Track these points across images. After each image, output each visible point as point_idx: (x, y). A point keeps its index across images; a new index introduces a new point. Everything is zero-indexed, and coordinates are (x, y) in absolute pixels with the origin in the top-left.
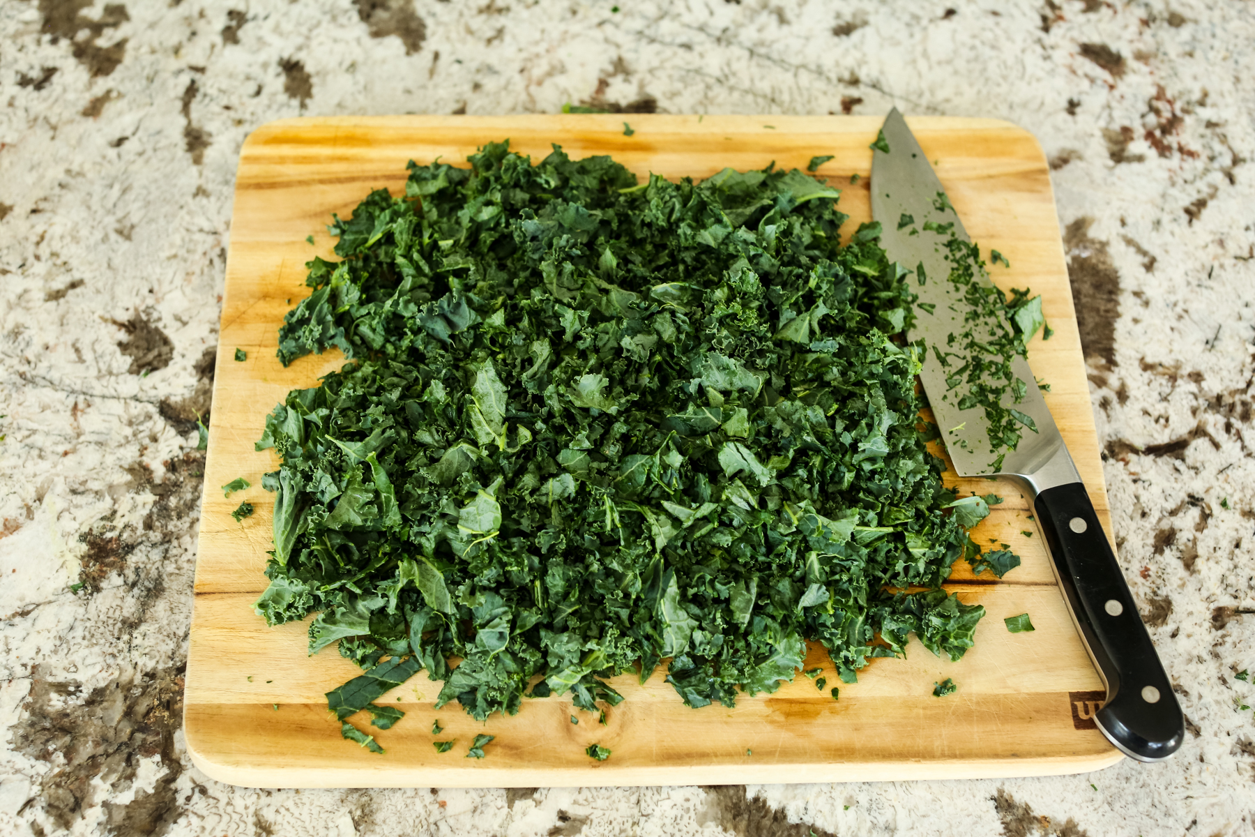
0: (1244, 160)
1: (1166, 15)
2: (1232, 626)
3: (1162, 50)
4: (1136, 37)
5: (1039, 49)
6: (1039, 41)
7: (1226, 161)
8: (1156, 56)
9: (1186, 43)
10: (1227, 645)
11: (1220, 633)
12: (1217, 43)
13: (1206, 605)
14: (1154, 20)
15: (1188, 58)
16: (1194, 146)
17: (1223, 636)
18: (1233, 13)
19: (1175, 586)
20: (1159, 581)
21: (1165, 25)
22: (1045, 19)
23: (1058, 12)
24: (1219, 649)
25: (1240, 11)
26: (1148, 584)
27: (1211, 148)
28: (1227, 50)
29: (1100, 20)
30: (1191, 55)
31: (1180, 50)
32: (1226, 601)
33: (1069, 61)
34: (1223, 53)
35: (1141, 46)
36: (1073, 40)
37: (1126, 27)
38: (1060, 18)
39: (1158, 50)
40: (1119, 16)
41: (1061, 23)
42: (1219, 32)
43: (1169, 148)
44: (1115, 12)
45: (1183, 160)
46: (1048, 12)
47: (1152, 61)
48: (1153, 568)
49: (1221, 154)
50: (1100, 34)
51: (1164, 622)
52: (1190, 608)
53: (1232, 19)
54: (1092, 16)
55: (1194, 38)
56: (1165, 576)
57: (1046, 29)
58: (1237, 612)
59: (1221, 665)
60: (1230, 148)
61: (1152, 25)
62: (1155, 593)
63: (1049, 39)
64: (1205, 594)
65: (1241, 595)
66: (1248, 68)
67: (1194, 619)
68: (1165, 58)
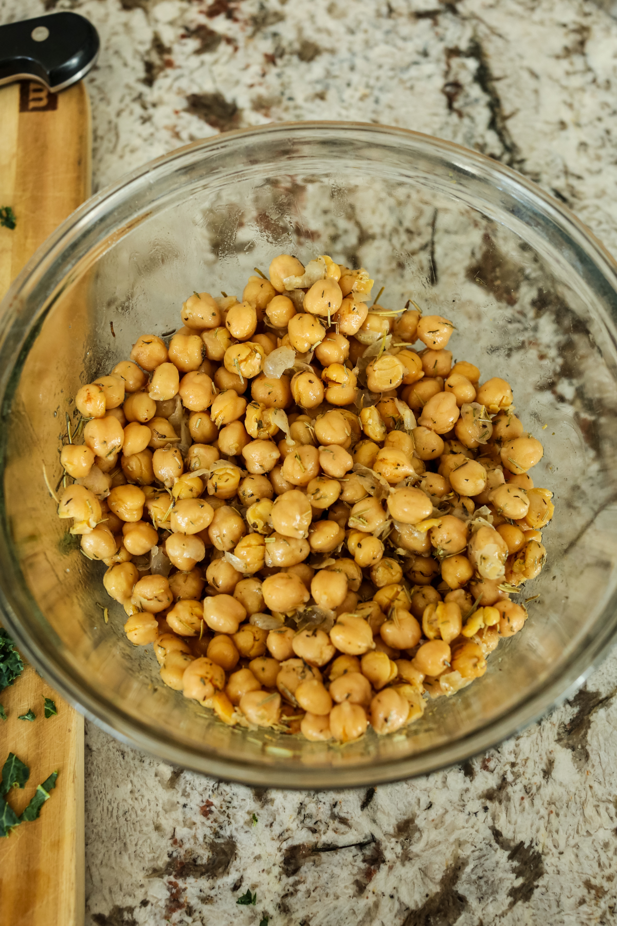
0: (373, 237)
1: (297, 46)
2: (308, 871)
3: (288, 93)
4: (257, 79)
5: (138, 109)
6: (139, 97)
7: (352, 239)
8: (279, 102)
9: (318, 82)
10: (300, 895)
11: (291, 880)
12: (355, 78)
13: (277, 844)
14: (281, 56)
15: (318, 101)
16: (314, 224)
17: (296, 883)
18: (379, 35)
19: (242, 823)
20: (222, 818)
21: (295, 59)
22: (149, 67)
23: (166, 57)
24: (290, 901)
25: (388, 32)
26: (208, 823)
27: (335, 226)
28: (367, 86)
29: (216, 62)
30: (321, 96)
31: (310, 91)
32: (302, 837)
33: (173, 120)
34: (362, 91)
35: (261, 91)
36: (180, 92)
37: (247, 67)
38: (169, 64)
39: (282, 94)
40: (240, 53)
41: (169, 71)
42: (359, 62)
43: (285, 229)
44: (236, 49)
45: (300, 244)
46: (155, 58)
47: (274, 109)
48: (216, 801)
49: (346, 232)
50: (214, 81)
51: (226, 872)
52: (257, 851)
53: (376, 45)
54: (207, 57)
55: (328, 74)
56: (230, 811)
57: (149, 81)
58: (316, 850)
59: (290, 920)
60: (358, 224)
61: (279, 62)
62: (217, 834)
63: (151, 95)
64: (277, 829)
65: (322, 827)
66: (390, 107)
67: (262, 865)
68: (291, 104)
